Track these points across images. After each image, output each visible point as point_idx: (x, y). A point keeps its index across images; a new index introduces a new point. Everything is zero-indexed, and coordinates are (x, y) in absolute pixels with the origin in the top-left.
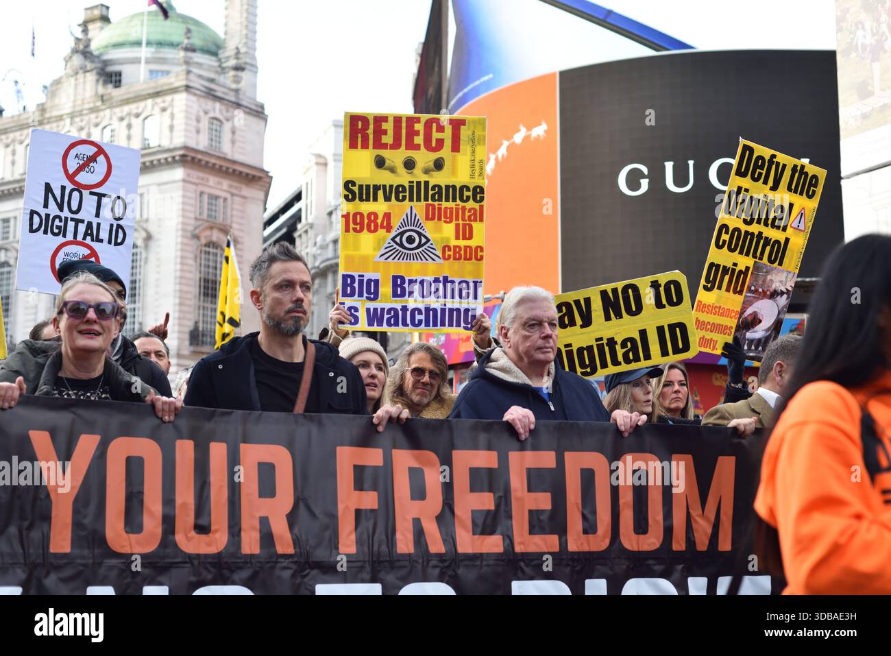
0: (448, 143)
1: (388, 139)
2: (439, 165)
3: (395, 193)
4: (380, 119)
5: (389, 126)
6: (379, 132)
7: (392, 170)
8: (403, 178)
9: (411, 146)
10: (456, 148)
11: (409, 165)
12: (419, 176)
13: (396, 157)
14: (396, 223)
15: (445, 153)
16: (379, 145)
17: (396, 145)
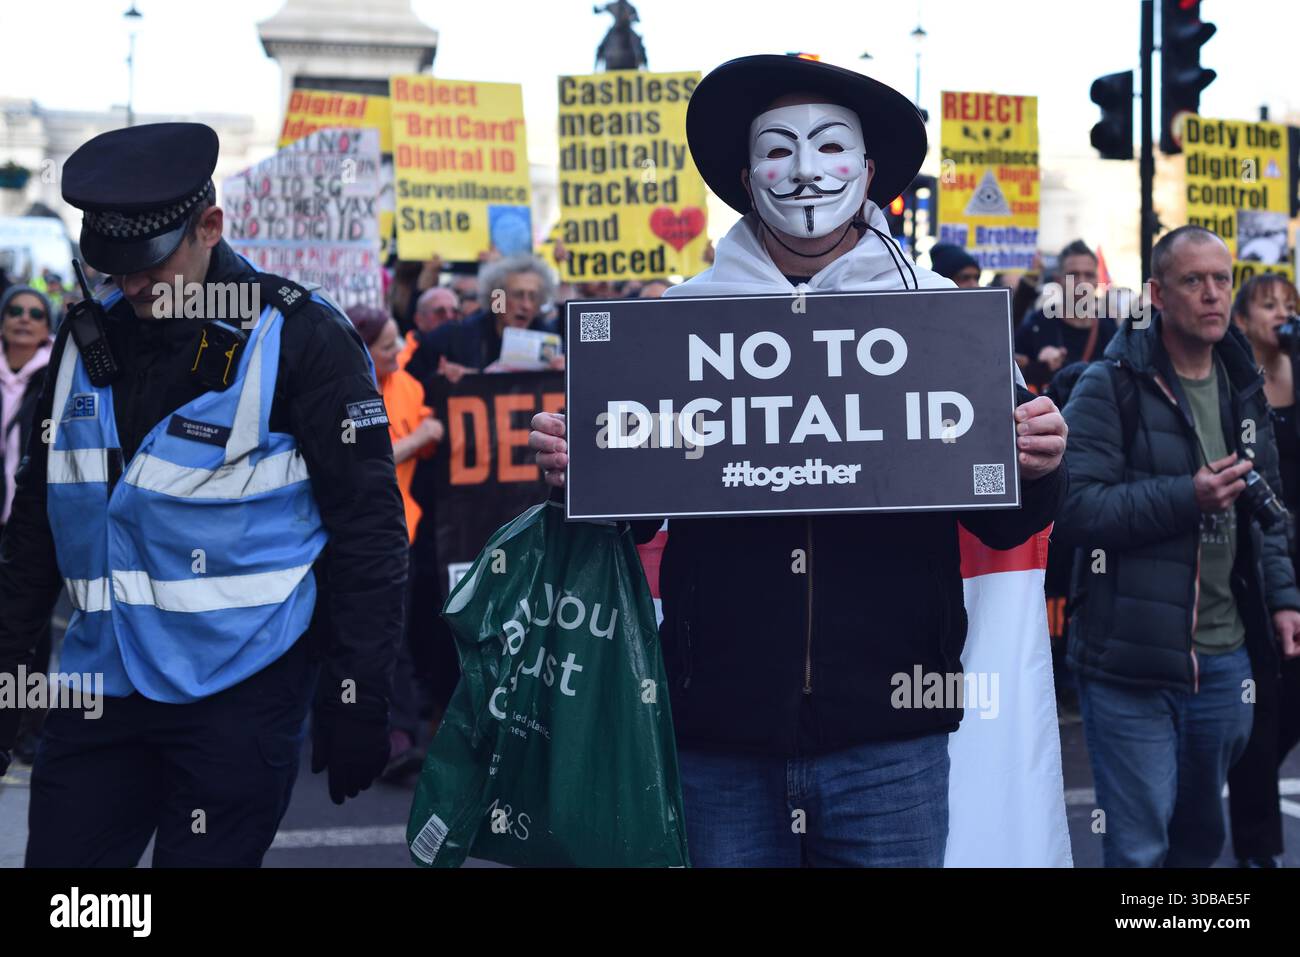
0: (1013, 116)
1: (971, 112)
2: (1007, 134)
3: (978, 157)
4: (965, 96)
5: (971, 101)
6: (965, 106)
7: (975, 138)
8: (982, 146)
9: (988, 118)
10: (1019, 119)
11: (987, 134)
12: (994, 143)
13: (977, 127)
14: (979, 182)
15: (1012, 124)
16: (965, 117)
17: (977, 117)
